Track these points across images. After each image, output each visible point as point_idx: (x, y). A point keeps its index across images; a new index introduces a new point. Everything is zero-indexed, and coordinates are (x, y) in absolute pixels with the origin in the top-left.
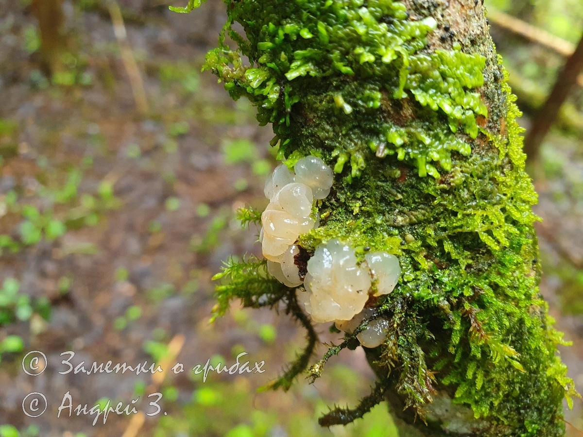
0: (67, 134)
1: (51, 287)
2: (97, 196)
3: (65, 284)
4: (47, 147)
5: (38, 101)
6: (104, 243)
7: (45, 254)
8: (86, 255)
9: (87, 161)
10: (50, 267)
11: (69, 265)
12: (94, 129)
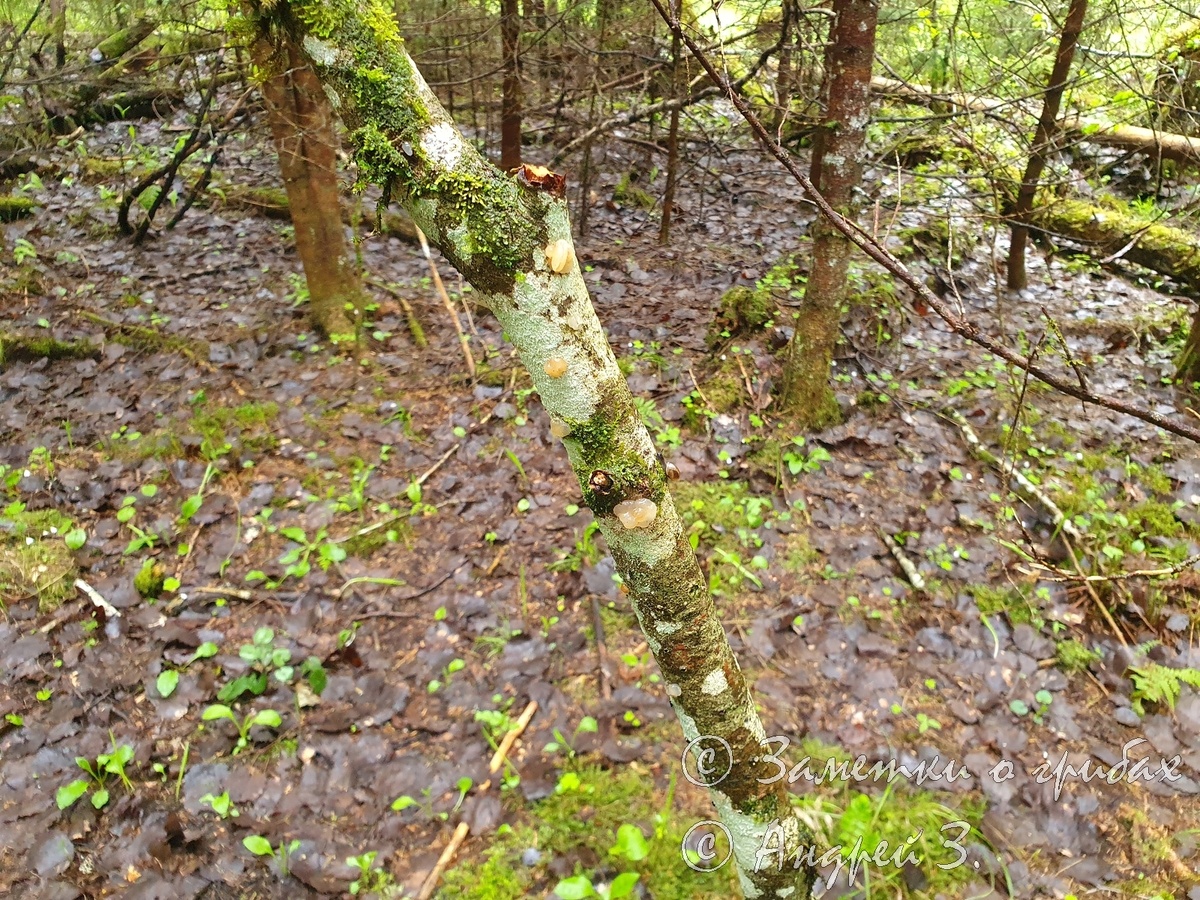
11: (357, 607)
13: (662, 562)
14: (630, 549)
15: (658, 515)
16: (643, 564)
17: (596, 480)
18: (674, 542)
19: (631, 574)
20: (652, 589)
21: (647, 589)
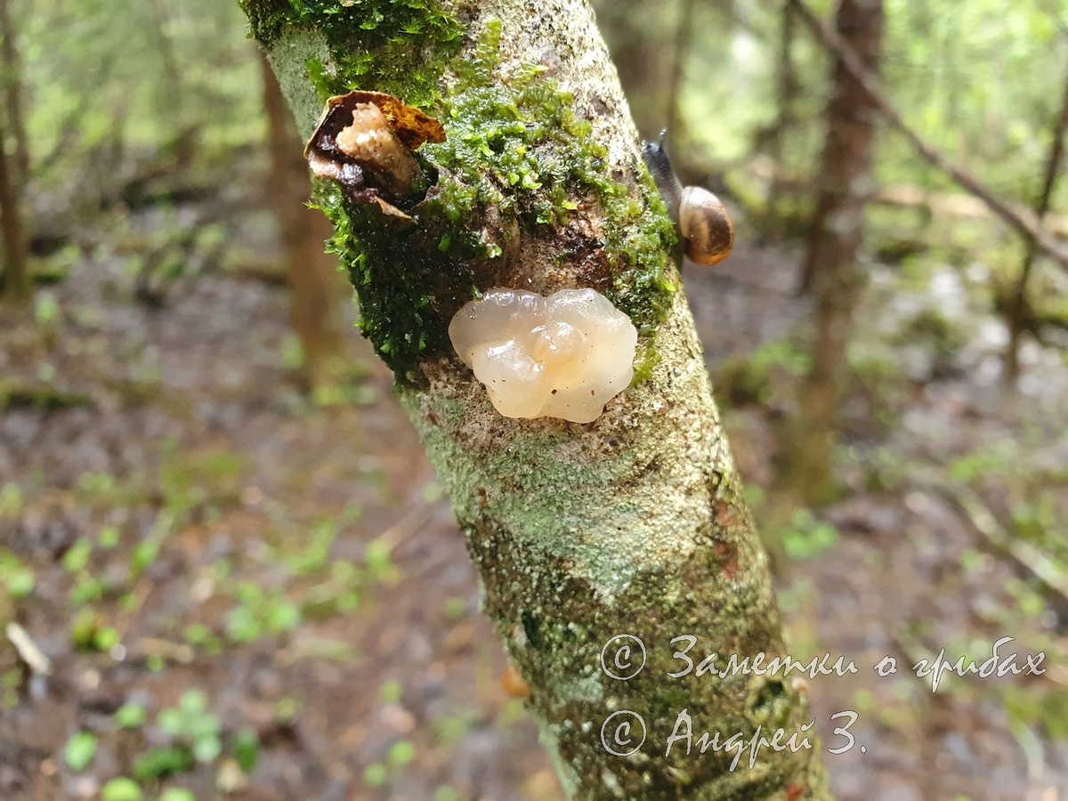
0: (325, 473)
1: (265, 714)
2: (362, 565)
3: (287, 710)
4: (290, 492)
5: (289, 432)
6: (368, 644)
7: (262, 659)
8: (332, 662)
9: (353, 512)
10: (268, 680)
11: (301, 678)
12: (368, 464)
13: (650, 581)
14: (526, 523)
15: (642, 379)
16: (578, 588)
17: (347, 140)
18: (701, 504)
19: (531, 625)
20: (610, 687)
21: (590, 687)
